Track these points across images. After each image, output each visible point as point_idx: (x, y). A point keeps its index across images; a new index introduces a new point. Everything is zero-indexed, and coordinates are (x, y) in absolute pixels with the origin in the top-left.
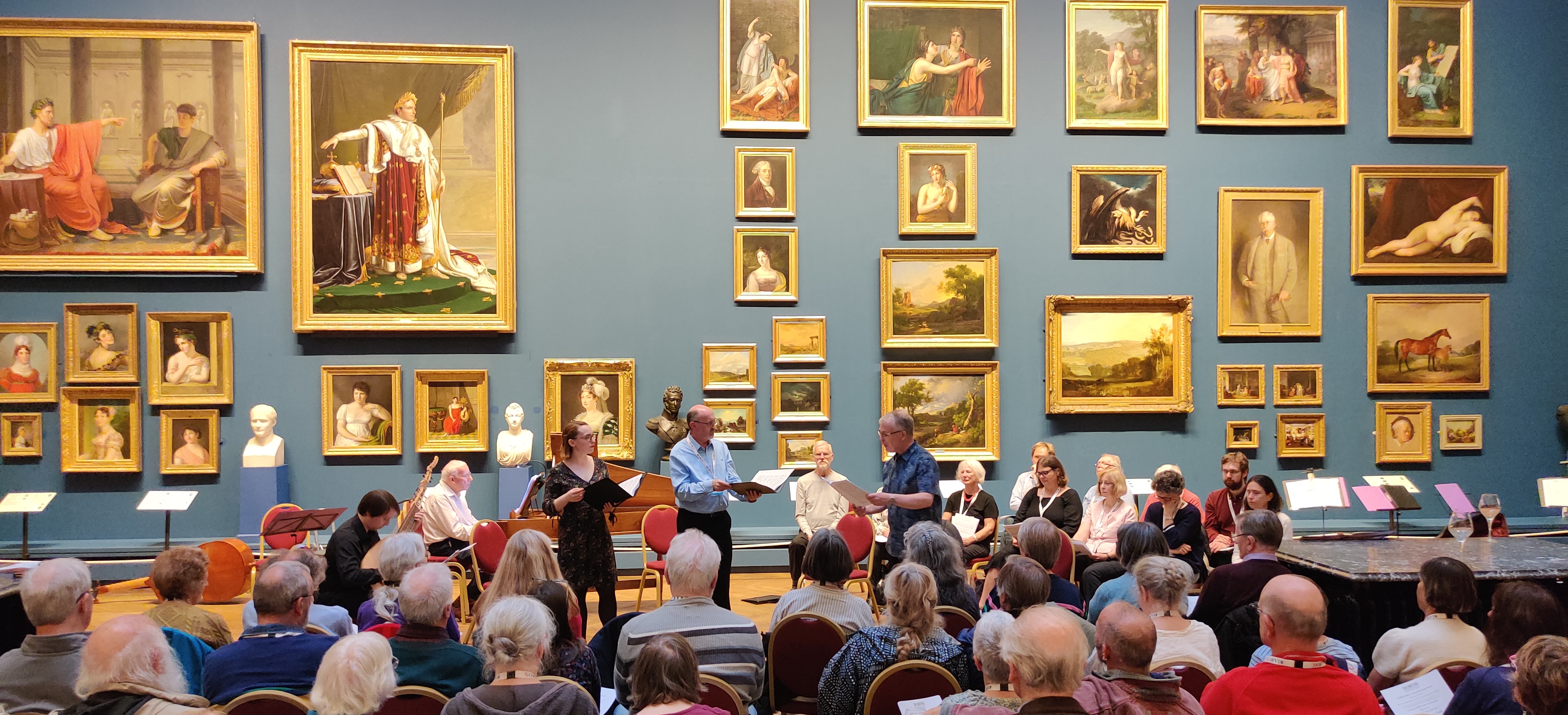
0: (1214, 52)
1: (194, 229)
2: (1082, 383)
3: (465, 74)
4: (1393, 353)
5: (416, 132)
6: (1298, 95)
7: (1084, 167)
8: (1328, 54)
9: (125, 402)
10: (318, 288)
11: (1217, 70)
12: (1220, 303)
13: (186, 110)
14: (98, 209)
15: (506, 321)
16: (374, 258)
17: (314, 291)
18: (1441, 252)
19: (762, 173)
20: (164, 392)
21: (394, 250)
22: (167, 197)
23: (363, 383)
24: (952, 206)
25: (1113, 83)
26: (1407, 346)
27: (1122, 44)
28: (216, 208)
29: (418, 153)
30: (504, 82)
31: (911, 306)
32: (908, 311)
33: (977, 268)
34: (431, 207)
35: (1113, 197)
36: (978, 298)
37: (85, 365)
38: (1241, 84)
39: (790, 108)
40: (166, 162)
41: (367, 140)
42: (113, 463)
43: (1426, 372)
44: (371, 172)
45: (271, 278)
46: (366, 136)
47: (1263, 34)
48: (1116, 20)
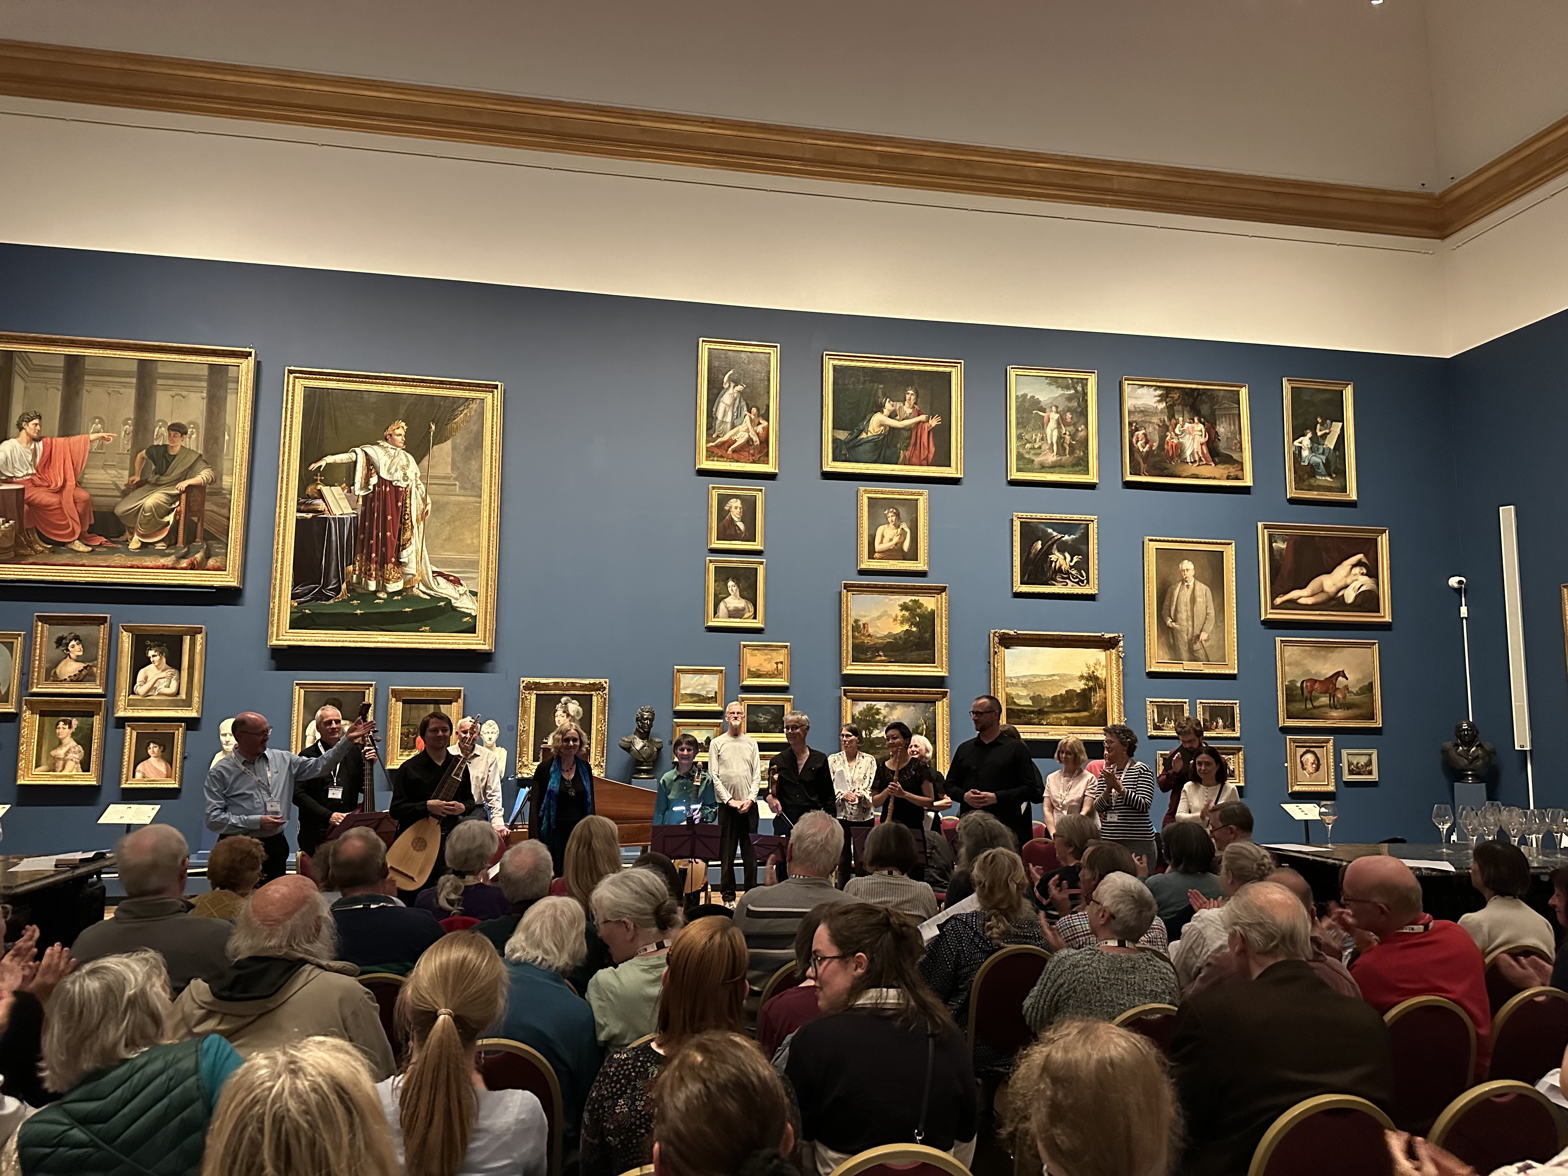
0: (1137, 417)
1: (176, 543)
2: (1024, 711)
3: (455, 406)
4: (1300, 692)
5: (404, 458)
6: (1210, 458)
7: (1024, 515)
8: (1234, 425)
9: (91, 715)
10: (296, 604)
11: (1140, 433)
12: (1147, 642)
13: (178, 429)
14: (78, 521)
15: (485, 641)
16: (355, 576)
17: (291, 606)
18: (1335, 602)
19: (733, 509)
20: (131, 704)
21: (376, 570)
22: (151, 511)
23: (335, 699)
24: (906, 546)
25: (1049, 442)
26: (1312, 686)
27: (1057, 407)
28: (199, 524)
29: (405, 478)
30: (493, 416)
31: (869, 635)
32: (866, 640)
33: (929, 603)
34: (415, 530)
35: (1050, 543)
36: (929, 630)
37: (51, 676)
38: (1161, 446)
39: (760, 452)
40: (152, 478)
41: (355, 463)
42: (70, 776)
43: (1327, 710)
44: (357, 494)
45: (249, 594)
46: (354, 459)
47: (1179, 404)
48: (1052, 387)
